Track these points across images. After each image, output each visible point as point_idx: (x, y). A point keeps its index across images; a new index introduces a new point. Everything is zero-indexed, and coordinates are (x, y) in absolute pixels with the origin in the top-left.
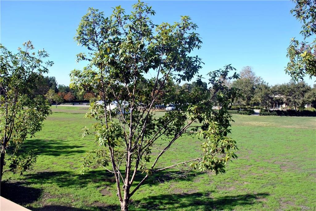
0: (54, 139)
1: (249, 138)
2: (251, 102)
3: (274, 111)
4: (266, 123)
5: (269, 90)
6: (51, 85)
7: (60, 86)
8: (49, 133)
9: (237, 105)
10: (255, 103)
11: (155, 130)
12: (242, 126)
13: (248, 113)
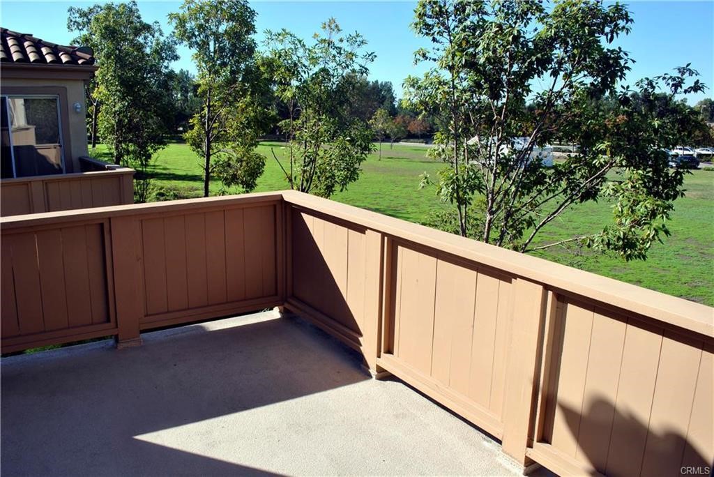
6: (382, 100)
7: (401, 102)
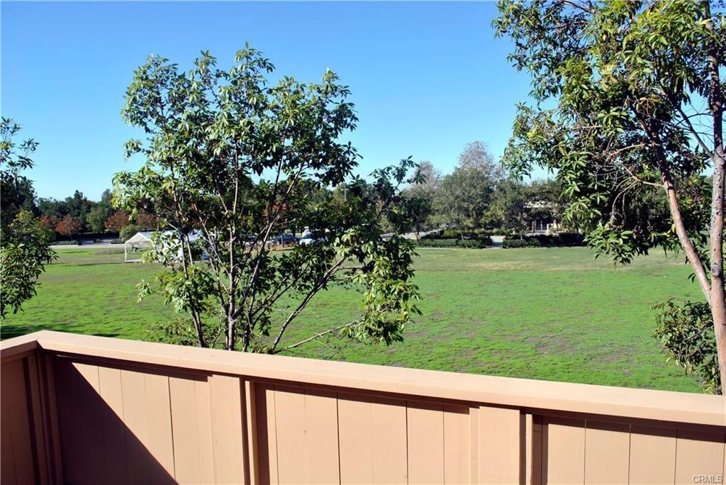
0: (47, 323)
1: (478, 297)
2: (483, 220)
3: (532, 237)
4: (515, 263)
5: (519, 193)
6: (20, 201)
7: (42, 201)
8: (33, 311)
9: (454, 228)
10: (492, 221)
11: (277, 279)
12: (464, 272)
13: (478, 244)
